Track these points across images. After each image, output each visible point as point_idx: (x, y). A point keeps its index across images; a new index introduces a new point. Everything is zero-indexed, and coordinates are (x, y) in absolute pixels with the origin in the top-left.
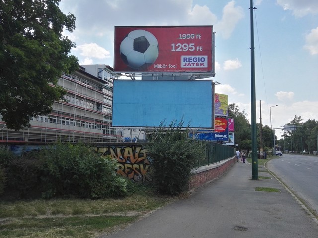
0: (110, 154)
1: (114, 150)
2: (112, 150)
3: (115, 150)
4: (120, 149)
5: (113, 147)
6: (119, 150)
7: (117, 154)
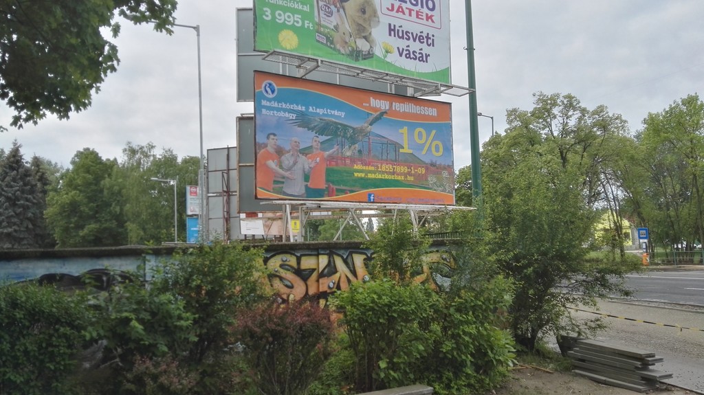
0: (336, 272)
1: (345, 261)
2: (339, 263)
3: (349, 261)
4: (365, 257)
5: (341, 252)
6: (358, 260)
7: (354, 273)
